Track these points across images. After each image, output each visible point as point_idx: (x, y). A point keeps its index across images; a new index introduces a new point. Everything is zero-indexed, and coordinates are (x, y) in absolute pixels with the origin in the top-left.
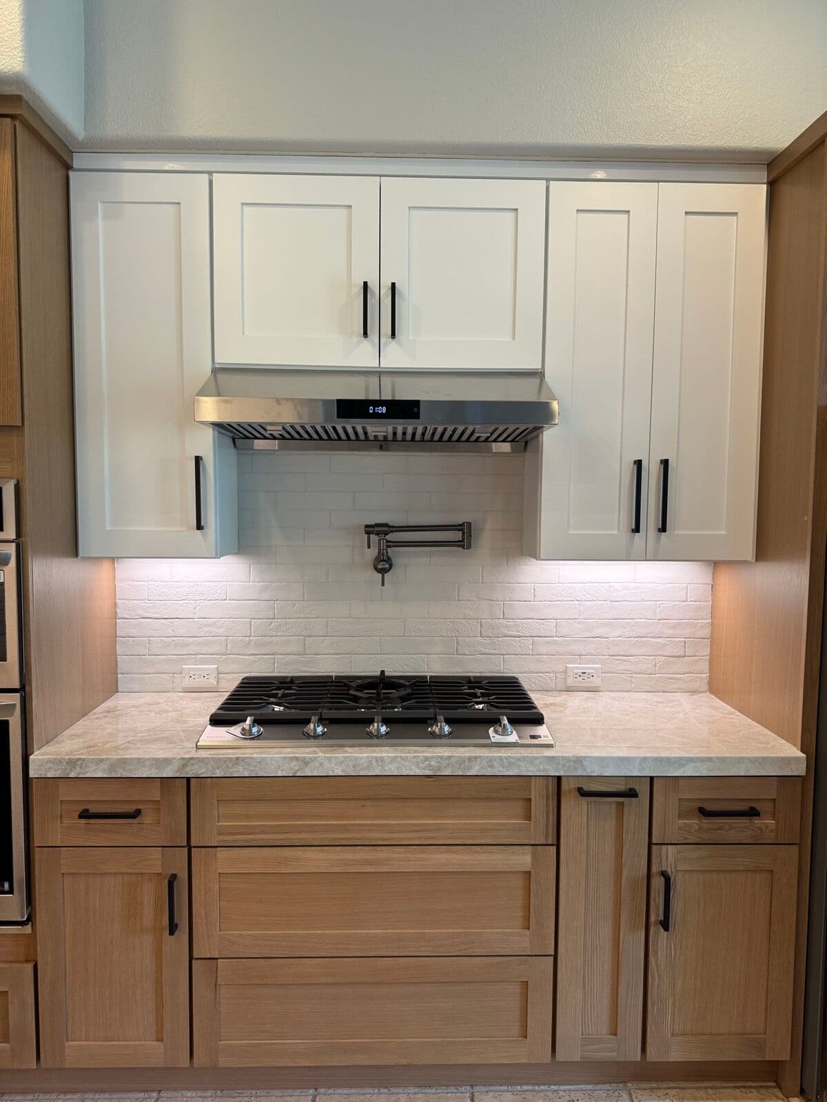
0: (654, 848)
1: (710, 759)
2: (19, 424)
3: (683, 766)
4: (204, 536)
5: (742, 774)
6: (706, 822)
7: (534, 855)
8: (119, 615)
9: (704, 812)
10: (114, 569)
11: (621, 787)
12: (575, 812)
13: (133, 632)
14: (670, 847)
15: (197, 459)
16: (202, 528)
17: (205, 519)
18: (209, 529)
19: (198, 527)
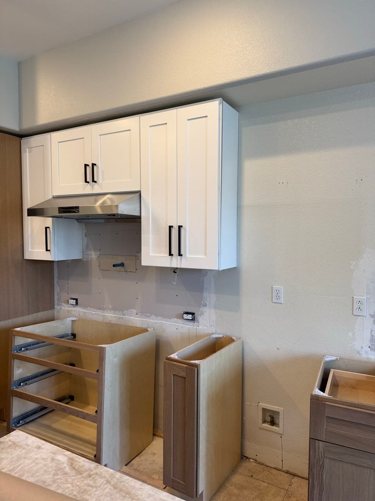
4: (50, 253)
15: (46, 228)
16: (49, 251)
17: (50, 247)
18: (52, 251)
19: (47, 250)
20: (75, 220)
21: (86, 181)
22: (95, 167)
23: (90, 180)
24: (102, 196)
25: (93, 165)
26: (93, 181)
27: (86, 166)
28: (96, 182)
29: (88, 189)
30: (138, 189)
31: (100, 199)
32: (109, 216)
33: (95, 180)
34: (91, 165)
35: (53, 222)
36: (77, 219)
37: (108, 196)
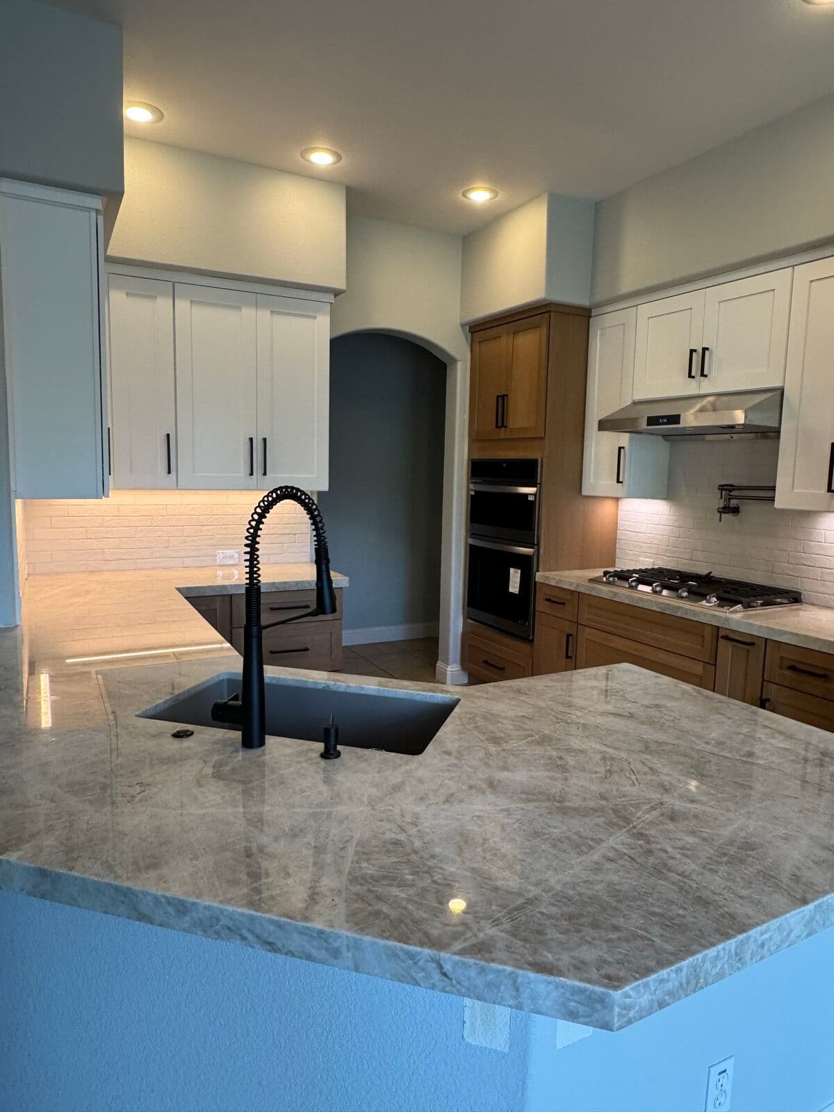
0: (765, 683)
1: (797, 635)
2: (543, 436)
3: (782, 635)
4: (623, 486)
5: (817, 649)
6: (794, 675)
7: (704, 668)
8: (619, 528)
9: (792, 668)
10: (618, 504)
11: (749, 641)
12: (725, 649)
13: (623, 537)
14: (773, 685)
15: (620, 448)
16: (621, 482)
17: (623, 477)
18: (625, 483)
19: (618, 481)
20: (660, 437)
21: (690, 376)
22: (707, 353)
23: (697, 373)
24: (700, 400)
25: (705, 349)
26: (703, 375)
27: (692, 351)
28: (706, 376)
29: (692, 388)
30: (778, 384)
31: (695, 404)
32: (722, 429)
33: (705, 373)
34: (700, 351)
35: (631, 440)
36: (663, 436)
37: (710, 399)
